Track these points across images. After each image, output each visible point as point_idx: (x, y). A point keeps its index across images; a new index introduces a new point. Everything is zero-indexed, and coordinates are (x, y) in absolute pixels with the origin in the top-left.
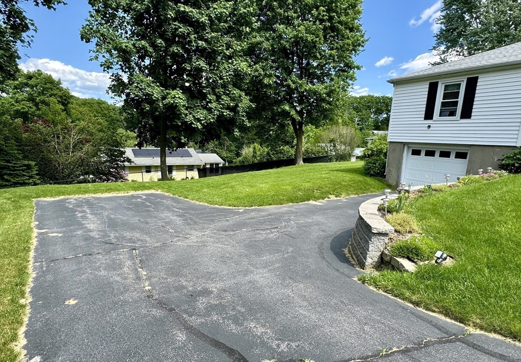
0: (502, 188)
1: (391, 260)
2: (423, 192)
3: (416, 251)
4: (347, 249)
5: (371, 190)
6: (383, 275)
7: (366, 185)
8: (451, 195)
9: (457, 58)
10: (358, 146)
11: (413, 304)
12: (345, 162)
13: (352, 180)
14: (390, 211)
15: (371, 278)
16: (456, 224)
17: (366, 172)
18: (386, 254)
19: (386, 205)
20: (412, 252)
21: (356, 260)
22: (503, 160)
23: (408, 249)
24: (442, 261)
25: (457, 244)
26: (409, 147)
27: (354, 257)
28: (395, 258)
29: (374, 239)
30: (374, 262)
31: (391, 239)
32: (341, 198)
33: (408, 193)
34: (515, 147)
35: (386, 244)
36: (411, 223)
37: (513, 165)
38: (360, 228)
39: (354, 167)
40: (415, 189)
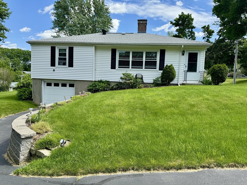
0: (89, 100)
1: (36, 153)
2: (53, 107)
3: (50, 143)
4: (6, 154)
5: (24, 109)
6: (31, 165)
7: (20, 106)
8: (67, 107)
9: (64, 36)
10: (14, 81)
11: (50, 176)
12: (4, 92)
13: (9, 105)
14: (33, 122)
15: (23, 169)
16: (70, 122)
17: (20, 98)
18: (33, 150)
19: (30, 118)
20: (48, 144)
21: (13, 160)
22: (89, 87)
23: (45, 143)
24: (64, 144)
25: (71, 132)
26: (44, 82)
27: (12, 158)
28: (38, 150)
29: (23, 142)
30: (25, 157)
31: (35, 139)
32: (2, 118)
33: (45, 109)
34: (92, 81)
35: (32, 143)
36: (46, 126)
37: (93, 89)
38: (13, 137)
39: (11, 95)
40: (49, 106)
